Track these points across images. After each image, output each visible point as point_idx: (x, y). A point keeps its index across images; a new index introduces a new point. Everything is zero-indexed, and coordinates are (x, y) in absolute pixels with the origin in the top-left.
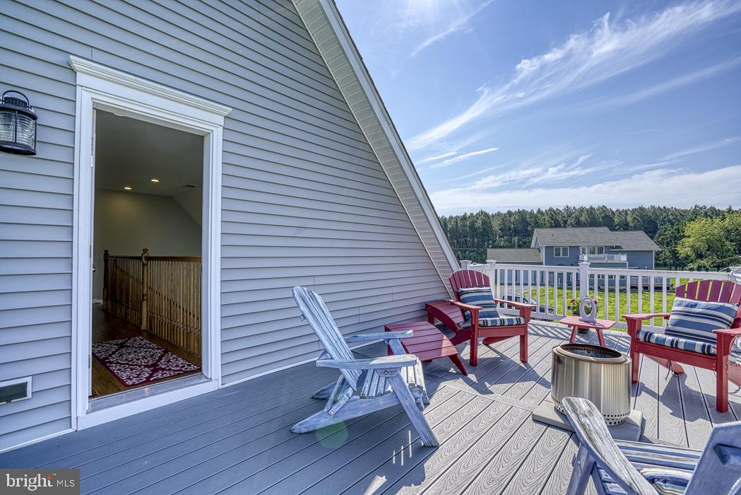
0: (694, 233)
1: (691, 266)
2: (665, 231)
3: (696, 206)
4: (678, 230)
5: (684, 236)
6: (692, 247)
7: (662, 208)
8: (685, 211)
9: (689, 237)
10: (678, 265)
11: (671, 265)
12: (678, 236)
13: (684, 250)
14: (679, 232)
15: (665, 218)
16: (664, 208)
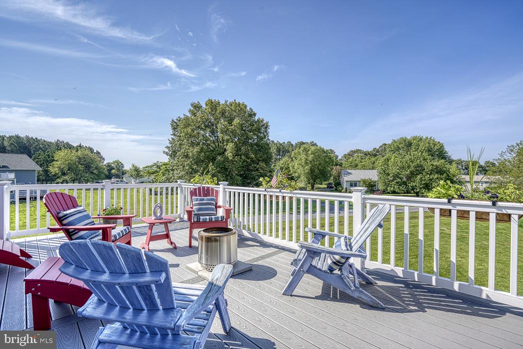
0: (61, 159)
1: (58, 180)
2: (39, 156)
3: (58, 140)
4: (49, 156)
5: (54, 160)
6: (59, 168)
7: (34, 138)
8: (51, 143)
9: (56, 161)
10: (49, 180)
11: (43, 181)
12: (50, 160)
13: (54, 169)
14: (49, 157)
15: (37, 146)
16: (36, 138)
